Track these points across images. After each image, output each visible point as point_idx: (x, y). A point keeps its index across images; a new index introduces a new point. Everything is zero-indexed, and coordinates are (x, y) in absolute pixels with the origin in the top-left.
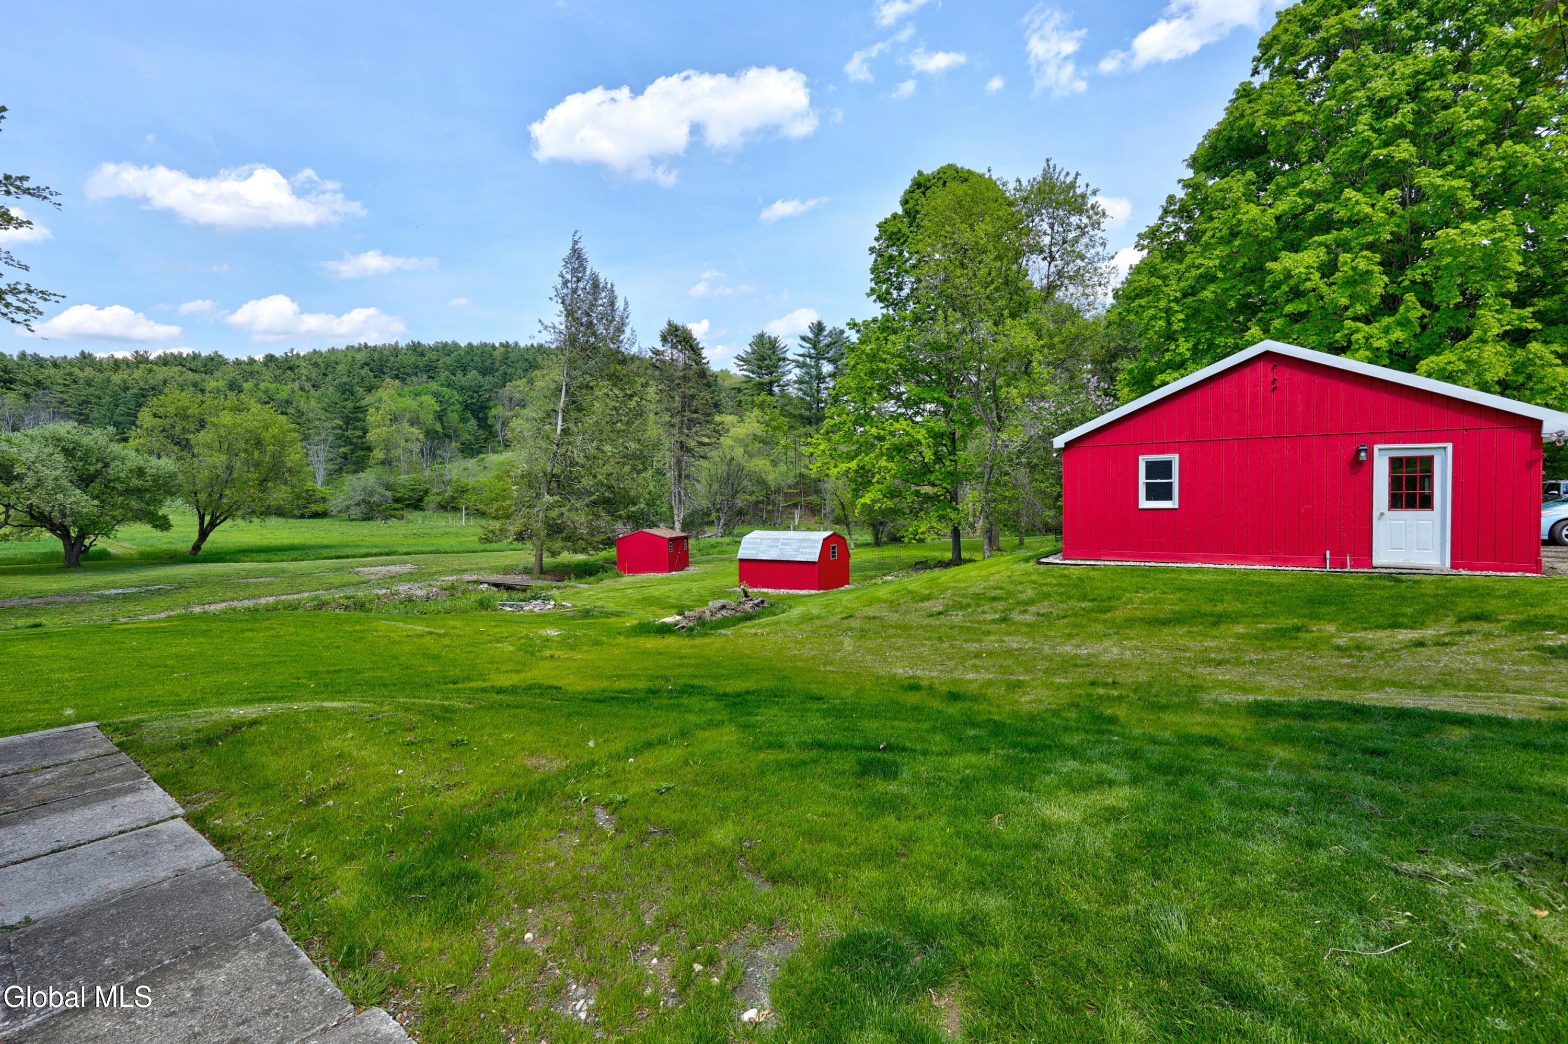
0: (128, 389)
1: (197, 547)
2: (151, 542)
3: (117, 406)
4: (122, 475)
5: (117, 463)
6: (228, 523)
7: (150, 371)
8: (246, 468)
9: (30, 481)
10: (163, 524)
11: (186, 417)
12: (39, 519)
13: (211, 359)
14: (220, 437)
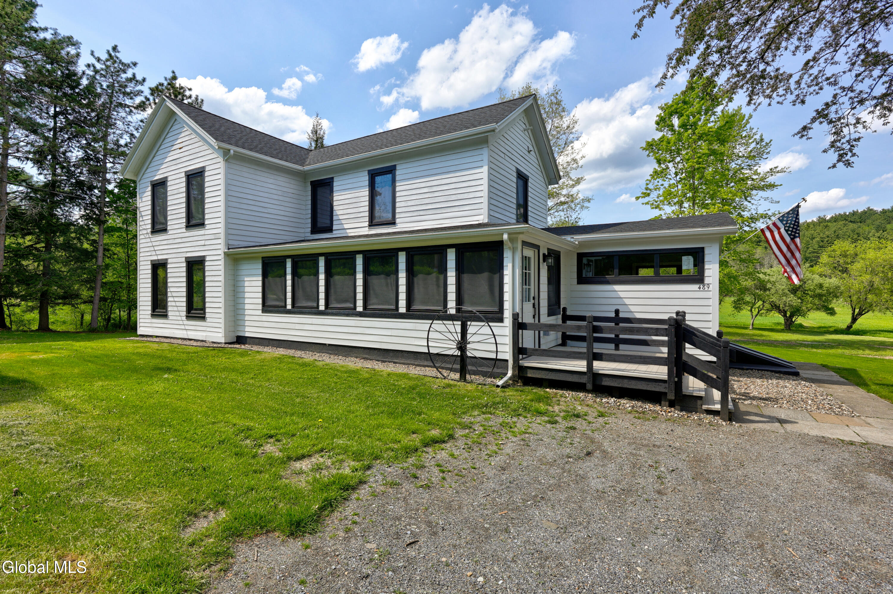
0: (814, 238)
1: (849, 327)
2: (824, 321)
3: (808, 248)
4: (812, 287)
5: (810, 282)
6: (870, 314)
7: (826, 226)
8: (882, 282)
9: (773, 291)
10: (832, 312)
11: (846, 256)
12: (775, 307)
13: (864, 212)
14: (866, 265)
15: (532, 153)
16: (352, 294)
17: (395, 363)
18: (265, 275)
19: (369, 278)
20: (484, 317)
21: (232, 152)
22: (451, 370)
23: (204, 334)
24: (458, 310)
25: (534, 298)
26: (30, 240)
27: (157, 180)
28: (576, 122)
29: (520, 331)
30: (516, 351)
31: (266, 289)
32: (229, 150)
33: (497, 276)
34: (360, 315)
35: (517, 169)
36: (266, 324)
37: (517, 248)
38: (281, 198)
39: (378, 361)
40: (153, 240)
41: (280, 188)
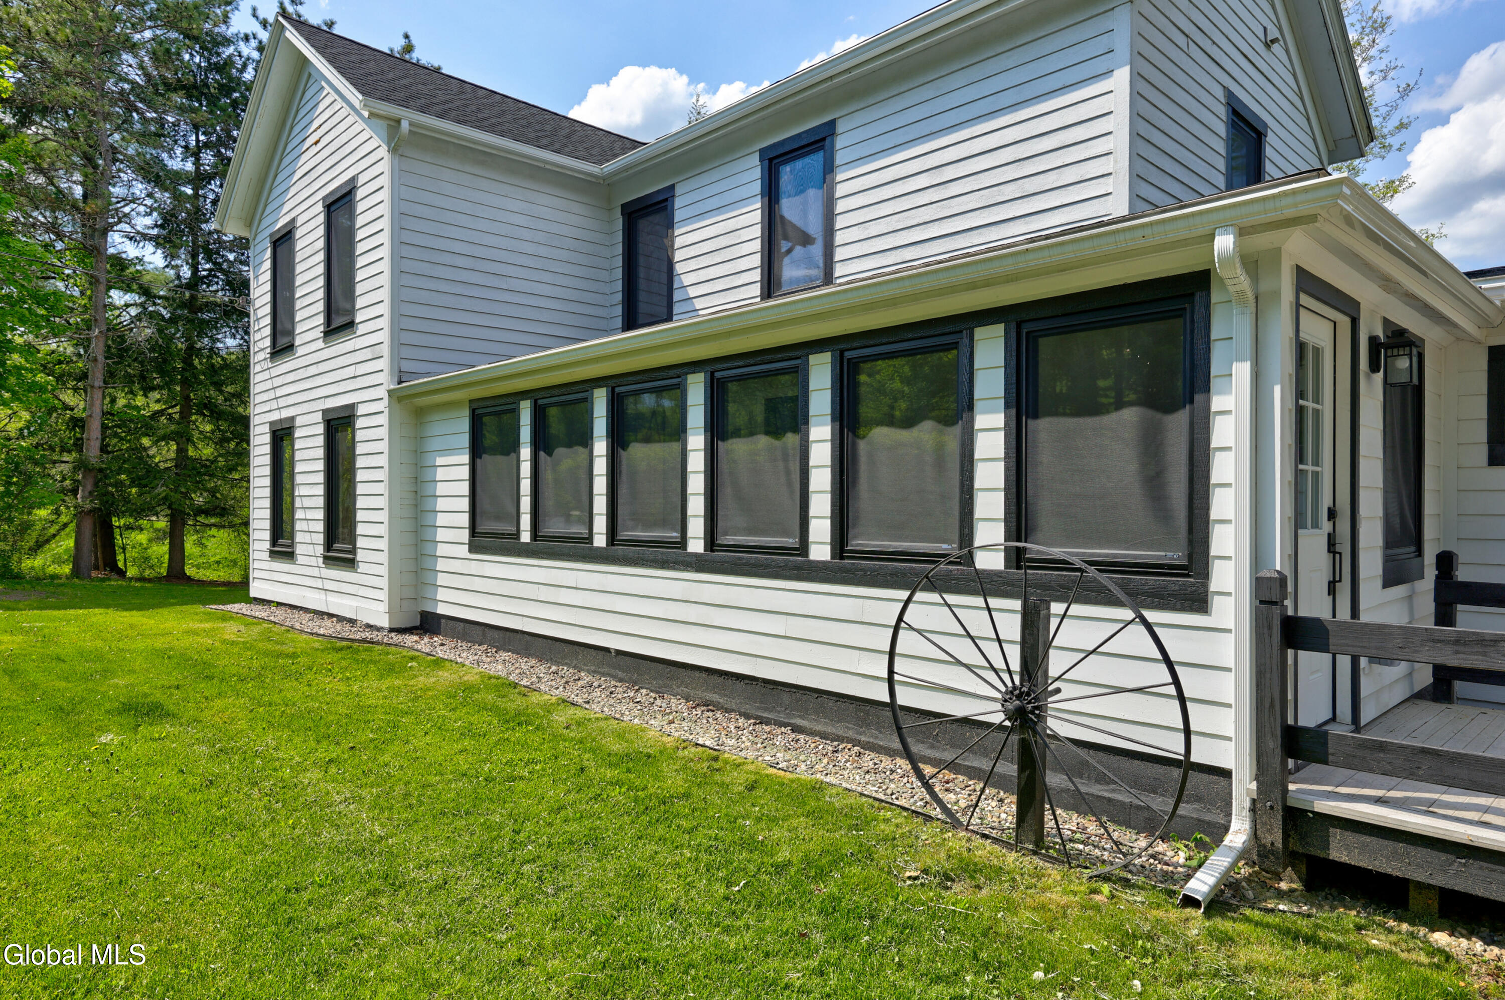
15: (1276, 47)
16: (678, 500)
17: (796, 729)
18: (476, 451)
19: (722, 446)
20: (1121, 585)
21: (405, 125)
22: (989, 778)
23: (353, 602)
24: (1016, 558)
25: (1332, 514)
26: (158, 401)
27: (279, 229)
28: (1383, 26)
29: (1290, 652)
30: (1274, 744)
31: (478, 489)
32: (398, 122)
33: (1178, 422)
34: (698, 564)
35: (1229, 94)
36: (478, 584)
37: (1276, 294)
38: (543, 251)
39: (747, 716)
40: (275, 372)
41: (541, 225)
